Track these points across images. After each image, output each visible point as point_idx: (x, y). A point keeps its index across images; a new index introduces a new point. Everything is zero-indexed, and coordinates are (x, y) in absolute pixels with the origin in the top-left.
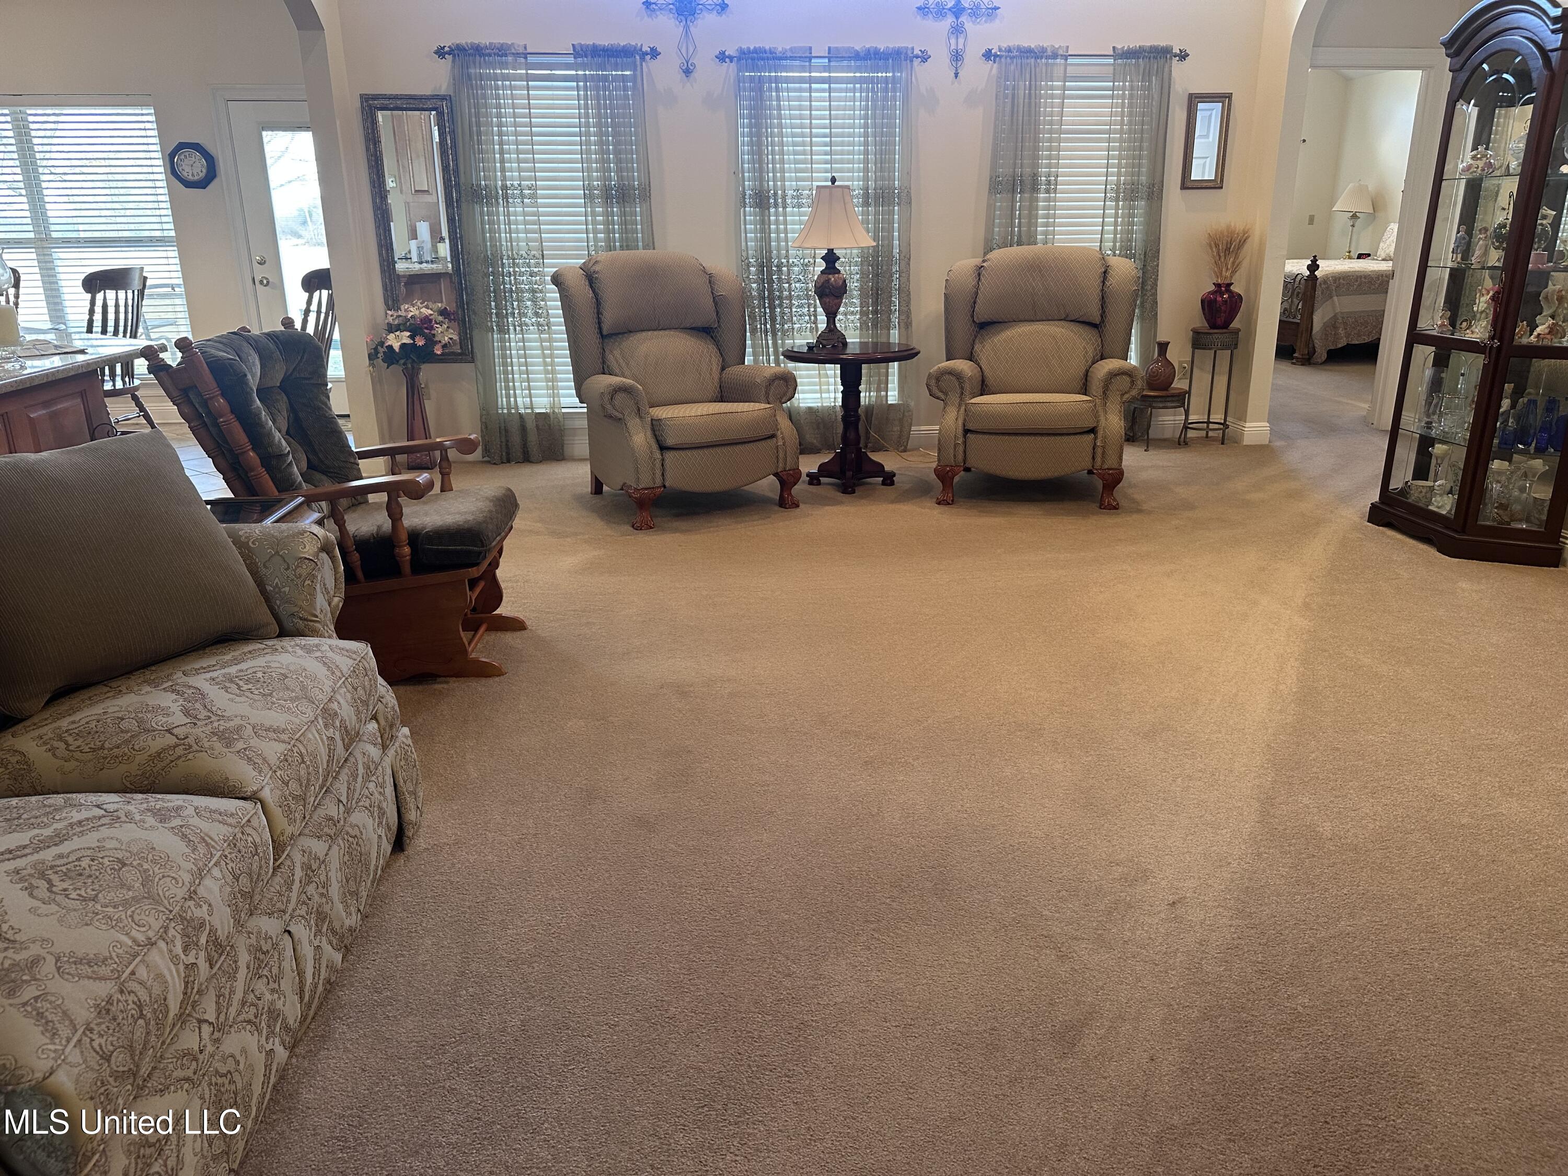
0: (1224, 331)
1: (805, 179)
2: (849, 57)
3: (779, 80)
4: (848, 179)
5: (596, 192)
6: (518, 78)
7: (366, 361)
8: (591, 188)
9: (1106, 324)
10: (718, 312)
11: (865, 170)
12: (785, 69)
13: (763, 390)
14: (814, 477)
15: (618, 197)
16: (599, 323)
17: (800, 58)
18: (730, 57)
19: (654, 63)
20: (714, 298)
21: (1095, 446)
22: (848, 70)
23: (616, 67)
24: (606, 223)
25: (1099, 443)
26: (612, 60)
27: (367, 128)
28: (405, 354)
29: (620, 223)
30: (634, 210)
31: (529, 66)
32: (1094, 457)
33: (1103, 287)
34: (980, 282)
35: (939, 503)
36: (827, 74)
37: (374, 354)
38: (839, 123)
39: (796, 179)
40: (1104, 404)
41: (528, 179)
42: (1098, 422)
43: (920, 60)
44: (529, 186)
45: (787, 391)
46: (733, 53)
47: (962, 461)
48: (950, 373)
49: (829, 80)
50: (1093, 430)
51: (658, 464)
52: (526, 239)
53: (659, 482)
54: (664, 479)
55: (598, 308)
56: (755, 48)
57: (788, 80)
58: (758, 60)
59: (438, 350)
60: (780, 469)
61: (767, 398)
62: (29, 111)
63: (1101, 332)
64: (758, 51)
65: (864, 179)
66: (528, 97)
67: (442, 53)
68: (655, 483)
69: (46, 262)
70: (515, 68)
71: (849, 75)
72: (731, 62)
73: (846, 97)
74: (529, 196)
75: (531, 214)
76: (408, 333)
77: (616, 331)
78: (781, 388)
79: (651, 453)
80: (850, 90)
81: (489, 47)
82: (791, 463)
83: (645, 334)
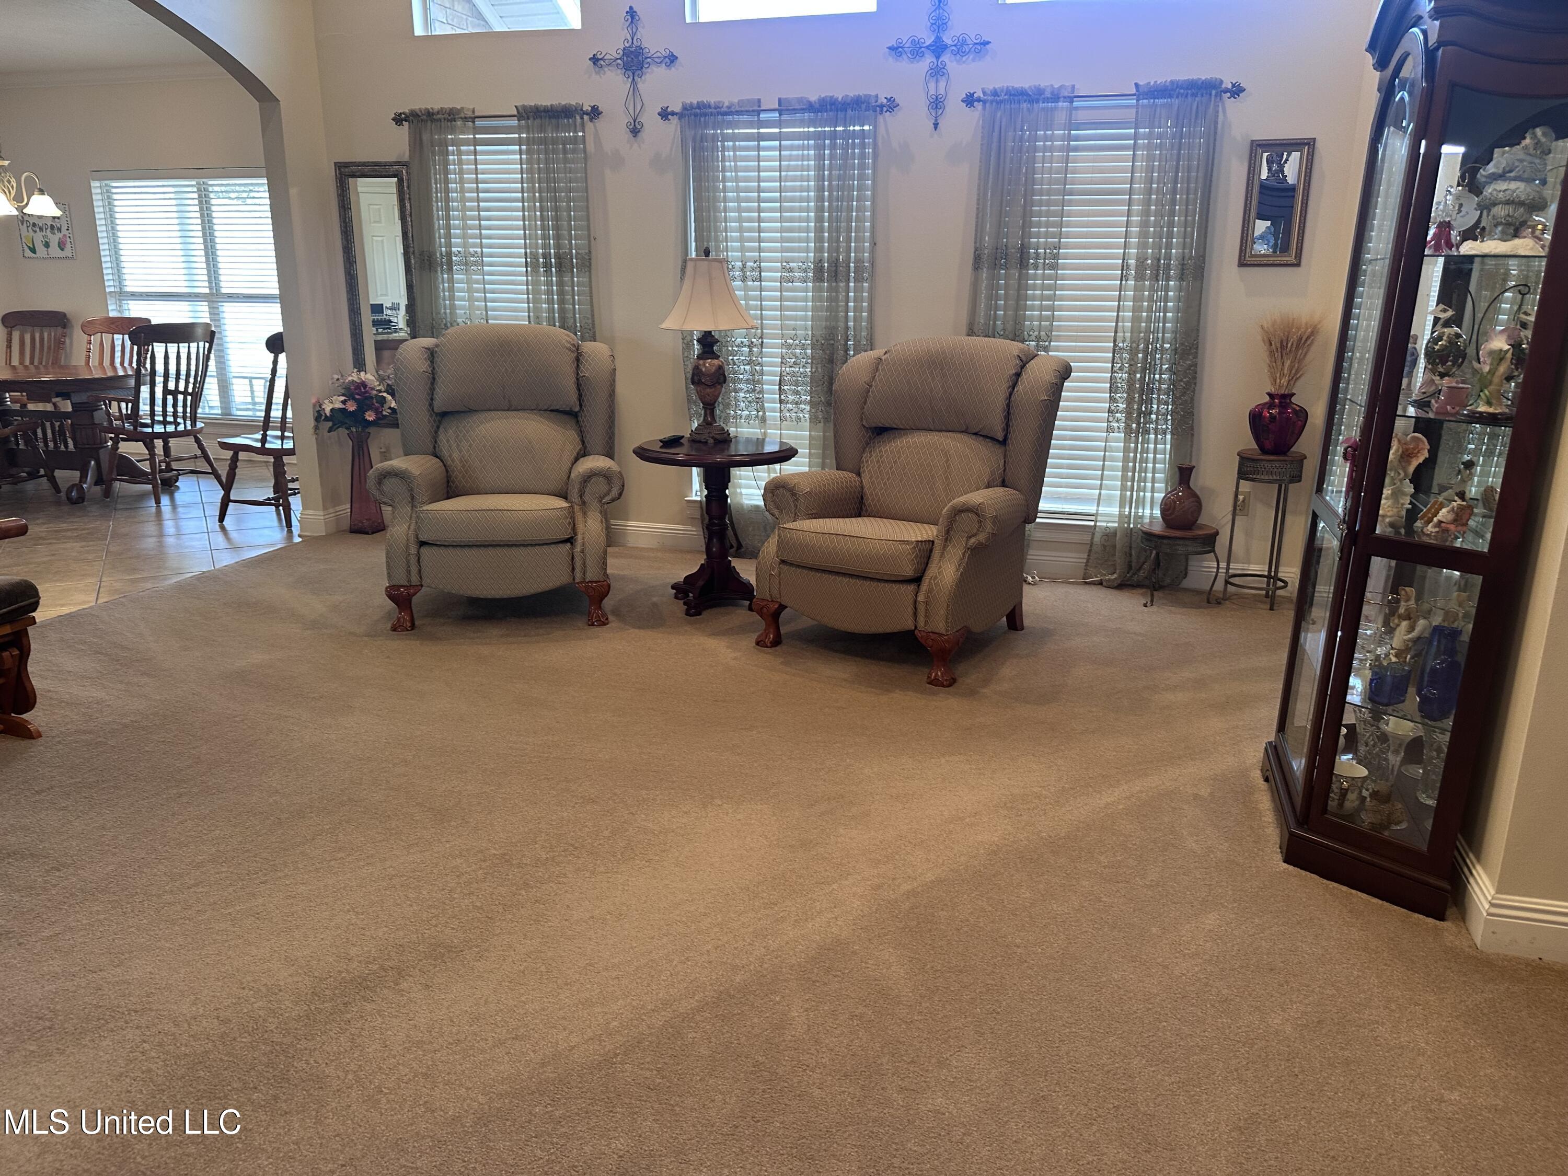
0: (1281, 458)
1: (751, 250)
2: (803, 109)
3: (725, 138)
4: (799, 250)
5: (541, 260)
6: (466, 143)
7: (312, 423)
8: (535, 256)
9: (1009, 441)
10: (580, 395)
11: (819, 239)
12: (730, 125)
13: (577, 487)
14: (681, 590)
15: (559, 266)
16: (432, 399)
17: (748, 112)
18: (673, 114)
19: (601, 123)
20: (578, 379)
21: (915, 602)
22: (802, 123)
23: (557, 128)
24: (549, 292)
25: (921, 598)
26: (554, 121)
27: (339, 195)
28: (339, 419)
29: (561, 293)
30: (573, 281)
31: (476, 130)
32: (915, 614)
33: (1011, 394)
34: (874, 378)
35: (758, 643)
36: (777, 130)
37: (319, 417)
38: (790, 186)
39: (743, 249)
40: (945, 547)
41: (474, 246)
42: (925, 570)
43: (885, 109)
44: (476, 252)
45: (610, 491)
46: (678, 109)
47: (778, 596)
48: (783, 487)
49: (779, 137)
50: (917, 580)
51: (413, 560)
52: (471, 307)
53: (415, 580)
54: (421, 577)
55: (432, 384)
56: (698, 103)
57: (734, 138)
58: (701, 116)
59: (370, 416)
60: (577, 580)
61: (581, 496)
62: (210, 183)
63: (1006, 451)
64: (701, 105)
65: (819, 250)
66: (476, 162)
67: (399, 120)
68: (409, 581)
69: (215, 314)
70: (463, 133)
71: (802, 130)
72: (674, 120)
73: (798, 155)
74: (476, 264)
75: (477, 282)
76: (343, 398)
77: (451, 409)
78: (599, 486)
79: (407, 547)
80: (803, 148)
81: (440, 112)
82: (592, 574)
83: (493, 413)
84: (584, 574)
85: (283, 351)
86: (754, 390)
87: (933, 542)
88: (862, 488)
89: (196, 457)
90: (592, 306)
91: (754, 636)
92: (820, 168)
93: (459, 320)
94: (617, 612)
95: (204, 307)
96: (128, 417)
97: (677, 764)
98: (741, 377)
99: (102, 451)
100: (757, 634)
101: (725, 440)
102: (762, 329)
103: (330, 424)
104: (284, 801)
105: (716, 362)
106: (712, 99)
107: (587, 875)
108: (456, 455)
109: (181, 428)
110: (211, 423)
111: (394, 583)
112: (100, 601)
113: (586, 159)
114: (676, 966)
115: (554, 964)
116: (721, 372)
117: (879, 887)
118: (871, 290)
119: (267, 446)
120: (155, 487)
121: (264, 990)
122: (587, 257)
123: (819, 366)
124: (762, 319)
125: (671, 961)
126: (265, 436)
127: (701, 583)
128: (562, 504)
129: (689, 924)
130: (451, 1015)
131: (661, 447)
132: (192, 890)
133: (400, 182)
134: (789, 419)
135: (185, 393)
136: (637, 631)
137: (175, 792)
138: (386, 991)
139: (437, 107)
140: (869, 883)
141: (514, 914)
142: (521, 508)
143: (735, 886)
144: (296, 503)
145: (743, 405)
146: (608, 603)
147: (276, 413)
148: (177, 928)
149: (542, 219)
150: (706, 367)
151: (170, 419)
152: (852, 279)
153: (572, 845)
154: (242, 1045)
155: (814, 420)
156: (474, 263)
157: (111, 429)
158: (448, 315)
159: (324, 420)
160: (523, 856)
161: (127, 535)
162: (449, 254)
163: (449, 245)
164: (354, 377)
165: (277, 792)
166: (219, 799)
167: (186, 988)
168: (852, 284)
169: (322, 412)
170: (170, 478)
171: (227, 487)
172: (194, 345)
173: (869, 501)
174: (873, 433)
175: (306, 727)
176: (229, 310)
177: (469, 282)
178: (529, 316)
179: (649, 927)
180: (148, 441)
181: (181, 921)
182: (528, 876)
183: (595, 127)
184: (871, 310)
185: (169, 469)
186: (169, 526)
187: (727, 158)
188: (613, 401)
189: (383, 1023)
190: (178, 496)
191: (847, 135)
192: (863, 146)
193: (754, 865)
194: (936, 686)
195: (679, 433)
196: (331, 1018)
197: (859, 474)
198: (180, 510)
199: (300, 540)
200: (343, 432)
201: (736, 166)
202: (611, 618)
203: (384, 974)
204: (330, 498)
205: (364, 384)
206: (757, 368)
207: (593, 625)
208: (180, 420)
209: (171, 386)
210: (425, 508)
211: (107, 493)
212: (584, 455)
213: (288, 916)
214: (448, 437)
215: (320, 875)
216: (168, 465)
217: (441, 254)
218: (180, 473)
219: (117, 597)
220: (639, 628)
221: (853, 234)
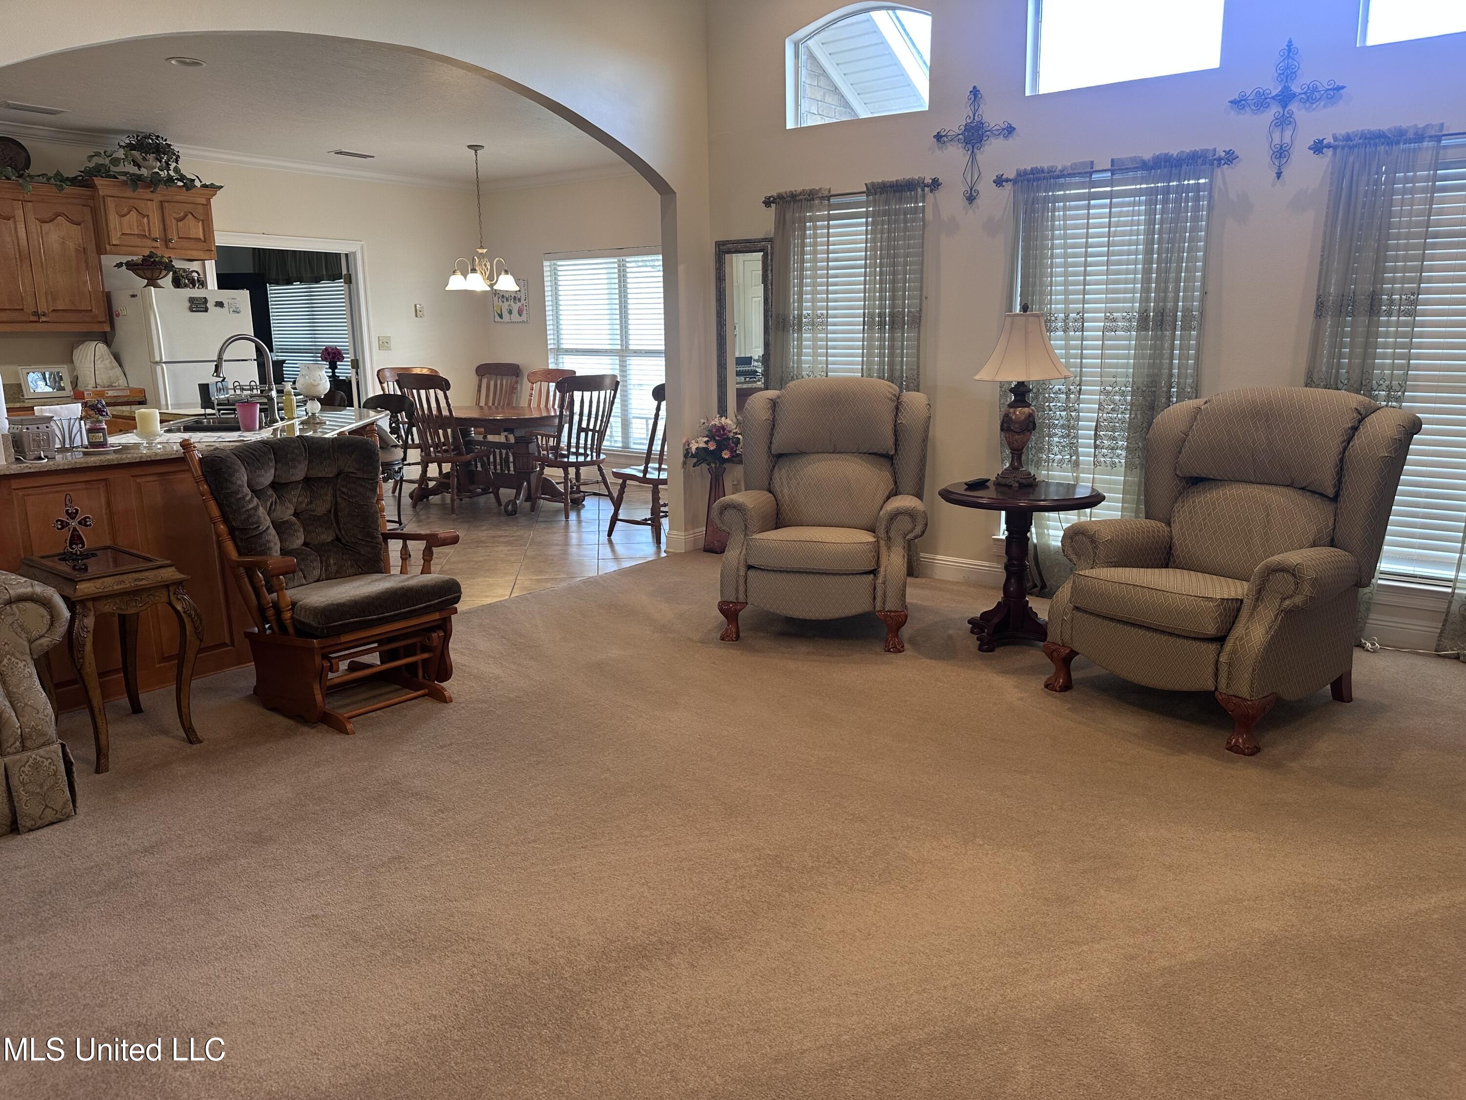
1: (1075, 302)
2: (1135, 168)
3: (1056, 199)
4: (1125, 301)
5: (877, 319)
6: (821, 219)
7: (682, 459)
8: (872, 316)
9: (1341, 498)
10: (896, 440)
11: (1146, 290)
12: (1062, 187)
13: (884, 523)
14: (978, 625)
15: (893, 324)
16: (771, 443)
17: (1080, 174)
18: (1007, 180)
19: (940, 193)
20: (895, 426)
21: (1217, 661)
22: (1134, 181)
23: (900, 201)
24: (882, 347)
25: (1223, 658)
26: (898, 194)
27: (717, 269)
28: (702, 456)
29: (892, 347)
30: (904, 336)
31: (831, 207)
32: (1216, 675)
33: (1345, 449)
34: (1191, 427)
35: (1047, 686)
36: (1109, 189)
37: (687, 454)
38: (1119, 241)
39: (1066, 302)
40: (1255, 607)
41: (821, 308)
42: (1230, 630)
43: (1223, 162)
44: (822, 314)
45: (914, 528)
46: (1012, 175)
47: (1070, 642)
48: (1083, 534)
49: (1110, 195)
50: (1220, 639)
51: (741, 581)
52: (814, 362)
53: (742, 598)
54: (746, 596)
55: (772, 430)
56: (1032, 168)
57: (1065, 198)
58: (1034, 180)
59: (726, 455)
60: (878, 609)
61: (887, 532)
62: (628, 259)
63: (1336, 508)
64: (1034, 171)
65: (1145, 300)
66: (828, 235)
67: (768, 203)
68: (737, 598)
69: (623, 366)
70: (820, 210)
71: (1134, 187)
72: (1009, 186)
73: (1128, 211)
74: (821, 324)
75: (821, 340)
76: (706, 439)
77: (785, 451)
78: (904, 523)
79: (738, 569)
80: (1134, 204)
81: (803, 193)
82: (892, 604)
83: (819, 456)
84: (884, 604)
85: (664, 400)
86: (1068, 436)
87: (1242, 601)
88: (1171, 538)
89: (598, 482)
90: (918, 358)
91: (1044, 678)
92: (1151, 222)
93: (804, 373)
94: (913, 642)
95: (616, 360)
96: (553, 448)
97: (945, 796)
98: (1057, 422)
99: (532, 475)
100: (1048, 676)
101: (1030, 485)
102: (1081, 376)
103: (695, 460)
104: (612, 779)
105: (1026, 410)
106: (1045, 164)
107: (845, 890)
108: (785, 491)
109: (589, 459)
110: (611, 454)
111: (725, 599)
112: (513, 595)
113: (924, 227)
114: (912, 995)
115: (802, 969)
116: (1031, 419)
117: (1132, 957)
118: (1199, 338)
119: (648, 476)
120: (566, 505)
121: (567, 941)
122: (917, 315)
123: (1139, 413)
124: (1081, 367)
125: (908, 989)
126: (646, 468)
127: (996, 621)
128: (868, 538)
129: (932, 957)
130: (707, 996)
131: (966, 490)
132: (532, 845)
133: (765, 258)
134: (1103, 464)
135: (594, 431)
136: (928, 661)
137: (535, 759)
138: (659, 963)
139: (799, 189)
140: (1123, 951)
141: (776, 914)
142: (833, 541)
143: (982, 928)
144: (665, 523)
145: (1056, 449)
146: (906, 632)
147: (657, 447)
148: (514, 875)
149: (881, 283)
150: (1017, 415)
151: (581, 451)
152: (1178, 327)
153: (837, 859)
154: (542, 985)
155: (1129, 466)
156: (819, 323)
157: (539, 458)
158: (795, 369)
159: (691, 457)
160: (793, 861)
161: (541, 542)
162: (800, 316)
163: (800, 308)
164: (716, 422)
165: (608, 770)
166: (565, 770)
167: (512, 928)
168: (1178, 333)
169: (689, 450)
170: (578, 498)
171: (617, 505)
172: (602, 393)
173: (1177, 551)
174: (1187, 483)
175: (641, 717)
176: (634, 363)
177: (814, 340)
178: (862, 369)
179: (893, 952)
180: (565, 467)
181: (518, 870)
182: (793, 881)
183: (935, 197)
184: (1197, 358)
185: (579, 491)
186: (574, 537)
187: (1057, 218)
188: (925, 446)
189: (652, 991)
190: (584, 513)
191: (1180, 189)
192: (1197, 199)
193: (1005, 911)
194: (1236, 753)
195: (984, 476)
196: (612, 977)
197: (1169, 524)
198: (583, 524)
199: (665, 555)
200: (704, 466)
201: (1065, 225)
202: (906, 646)
203: (660, 947)
204: (690, 522)
205: (723, 428)
206: (1073, 414)
207: (889, 651)
208: (589, 452)
209: (584, 425)
210: (753, 537)
211: (533, 509)
212: (896, 494)
213: (597, 880)
214: (781, 475)
215: (628, 848)
216: (578, 487)
217: (794, 317)
218: (586, 494)
219: (525, 593)
220: (931, 658)
221: (1182, 284)
